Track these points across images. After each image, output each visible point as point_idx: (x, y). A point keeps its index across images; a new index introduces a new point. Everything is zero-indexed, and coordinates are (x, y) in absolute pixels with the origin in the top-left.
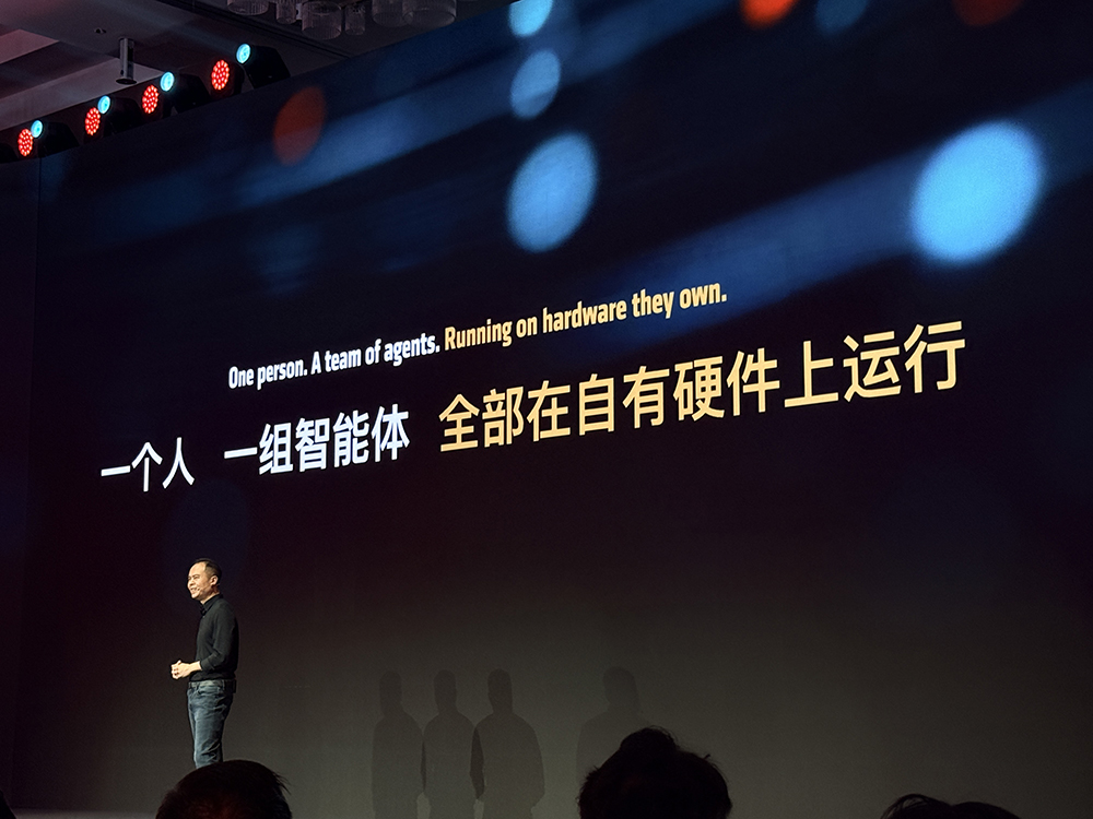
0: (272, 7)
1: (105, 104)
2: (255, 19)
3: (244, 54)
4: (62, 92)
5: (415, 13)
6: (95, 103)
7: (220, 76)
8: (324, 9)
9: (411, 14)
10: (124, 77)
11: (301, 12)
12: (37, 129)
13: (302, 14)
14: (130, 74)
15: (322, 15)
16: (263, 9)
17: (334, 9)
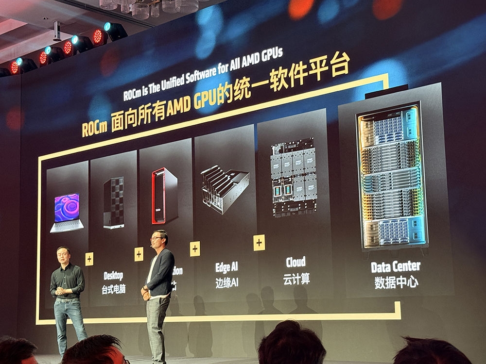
0: (119, 6)
1: (48, 51)
2: (112, 11)
3: (107, 27)
4: (29, 46)
5: (181, 7)
6: (43, 50)
7: (97, 37)
8: (142, 6)
9: (179, 8)
10: (56, 38)
11: (132, 8)
12: (19, 62)
13: (132, 9)
14: (59, 37)
15: (140, 9)
16: (115, 7)
17: (146, 7)
